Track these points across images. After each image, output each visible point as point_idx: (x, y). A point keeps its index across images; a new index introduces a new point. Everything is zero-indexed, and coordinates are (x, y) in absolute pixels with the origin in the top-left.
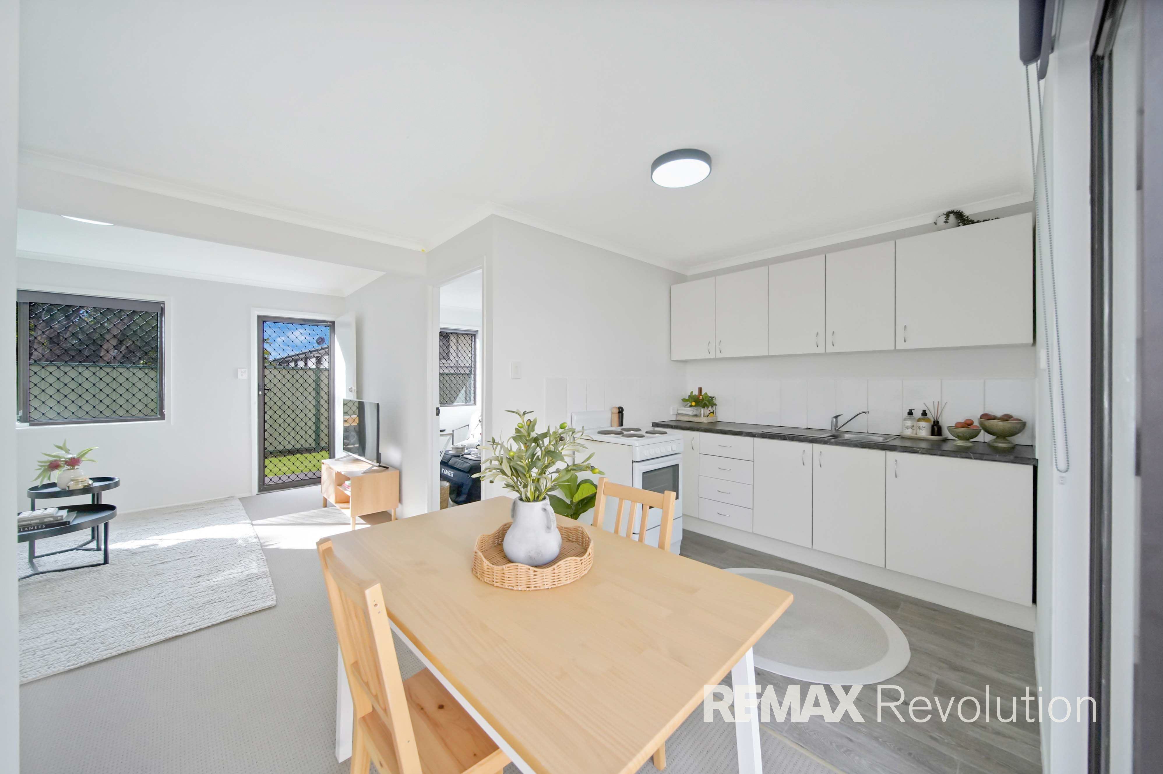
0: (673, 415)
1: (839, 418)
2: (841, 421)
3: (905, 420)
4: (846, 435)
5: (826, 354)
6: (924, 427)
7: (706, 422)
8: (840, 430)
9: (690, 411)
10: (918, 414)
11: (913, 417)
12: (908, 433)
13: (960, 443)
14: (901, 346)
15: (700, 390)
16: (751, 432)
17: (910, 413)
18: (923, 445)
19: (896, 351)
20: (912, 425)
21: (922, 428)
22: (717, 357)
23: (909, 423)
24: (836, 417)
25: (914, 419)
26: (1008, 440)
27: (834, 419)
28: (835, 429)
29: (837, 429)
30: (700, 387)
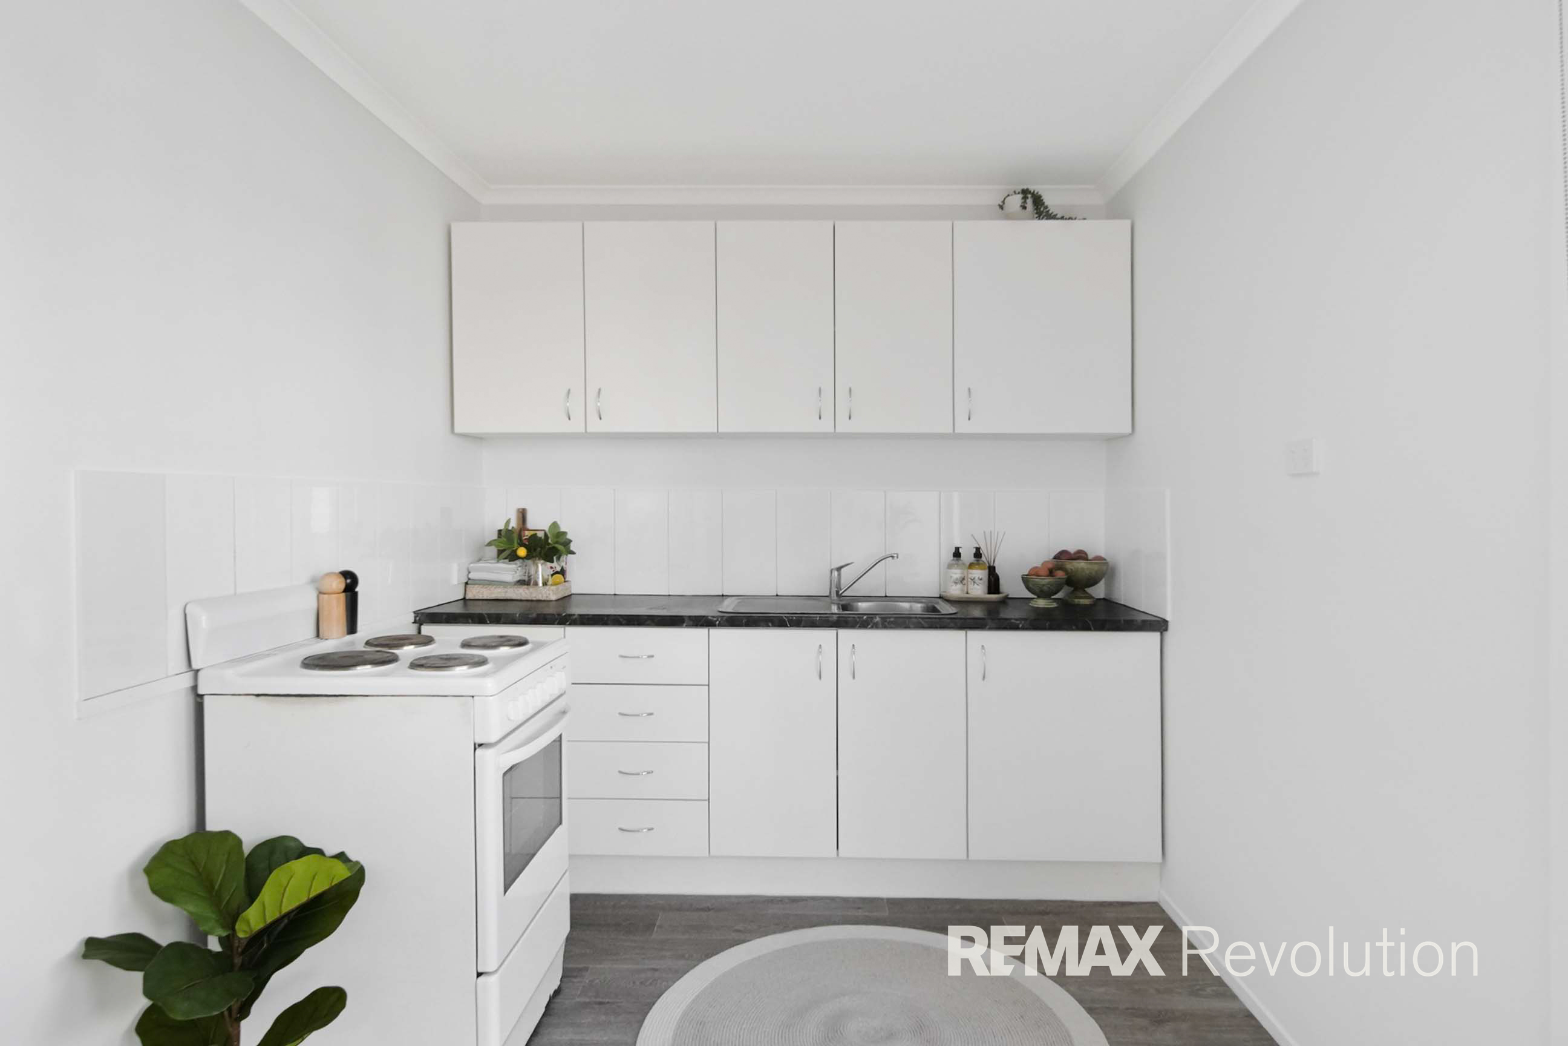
0: (459, 584)
1: (843, 570)
2: (847, 576)
3: (950, 566)
4: (860, 604)
5: (835, 436)
6: (981, 579)
7: (553, 598)
8: (843, 595)
9: (509, 572)
10: (967, 555)
11: (960, 562)
12: (955, 591)
13: (1042, 603)
14: (963, 427)
15: (523, 515)
16: (704, 616)
17: (957, 554)
18: (977, 612)
19: (955, 437)
20: (963, 576)
21: (978, 581)
22: (591, 429)
23: (957, 573)
24: (839, 569)
25: (964, 564)
26: (1087, 593)
27: (836, 573)
28: (837, 592)
29: (841, 592)
30: (522, 506)
